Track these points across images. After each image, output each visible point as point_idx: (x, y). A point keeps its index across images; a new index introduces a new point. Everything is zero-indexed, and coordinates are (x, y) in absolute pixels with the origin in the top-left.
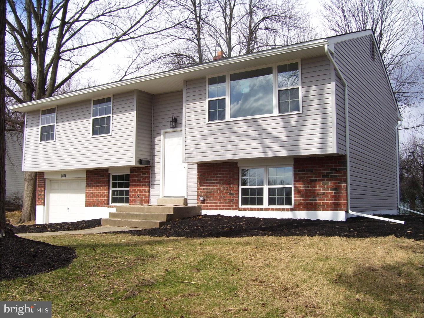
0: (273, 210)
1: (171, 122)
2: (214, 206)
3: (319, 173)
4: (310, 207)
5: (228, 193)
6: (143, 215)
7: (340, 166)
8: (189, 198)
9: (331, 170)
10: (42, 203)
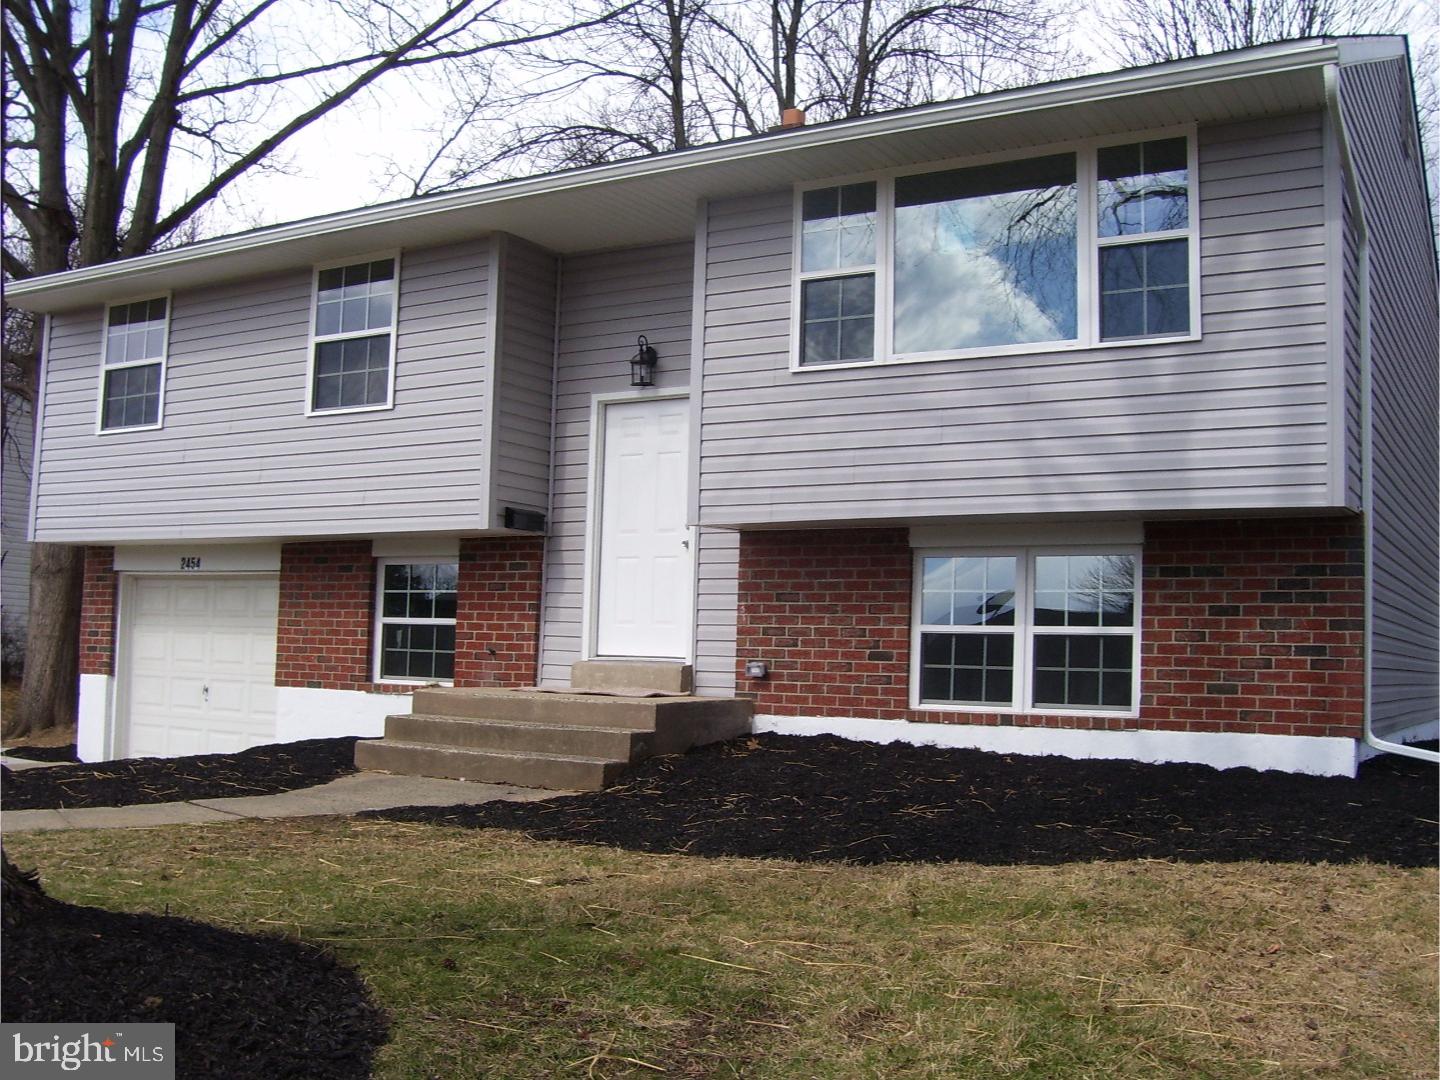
0: (1052, 722)
1: (633, 363)
2: (805, 700)
3: (1248, 584)
4: (1210, 714)
5: (868, 651)
6: (528, 732)
7: (1340, 557)
8: (702, 664)
9: (1301, 571)
10: (102, 664)
